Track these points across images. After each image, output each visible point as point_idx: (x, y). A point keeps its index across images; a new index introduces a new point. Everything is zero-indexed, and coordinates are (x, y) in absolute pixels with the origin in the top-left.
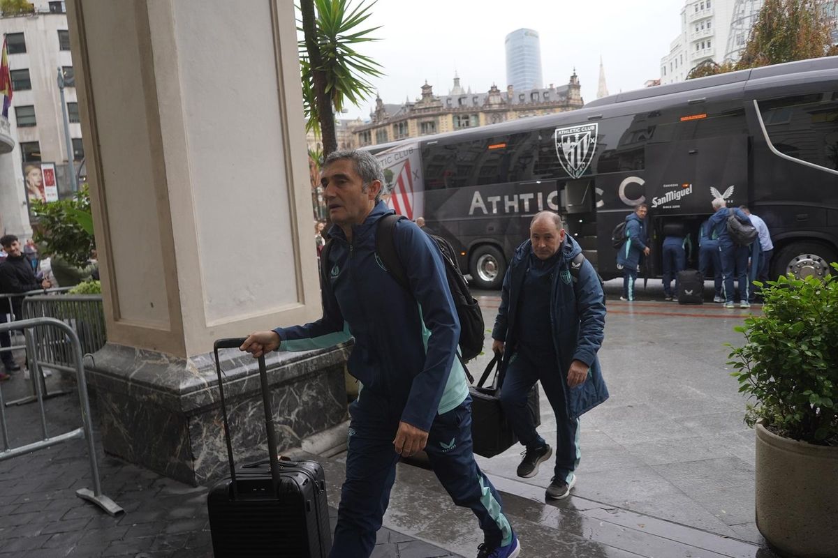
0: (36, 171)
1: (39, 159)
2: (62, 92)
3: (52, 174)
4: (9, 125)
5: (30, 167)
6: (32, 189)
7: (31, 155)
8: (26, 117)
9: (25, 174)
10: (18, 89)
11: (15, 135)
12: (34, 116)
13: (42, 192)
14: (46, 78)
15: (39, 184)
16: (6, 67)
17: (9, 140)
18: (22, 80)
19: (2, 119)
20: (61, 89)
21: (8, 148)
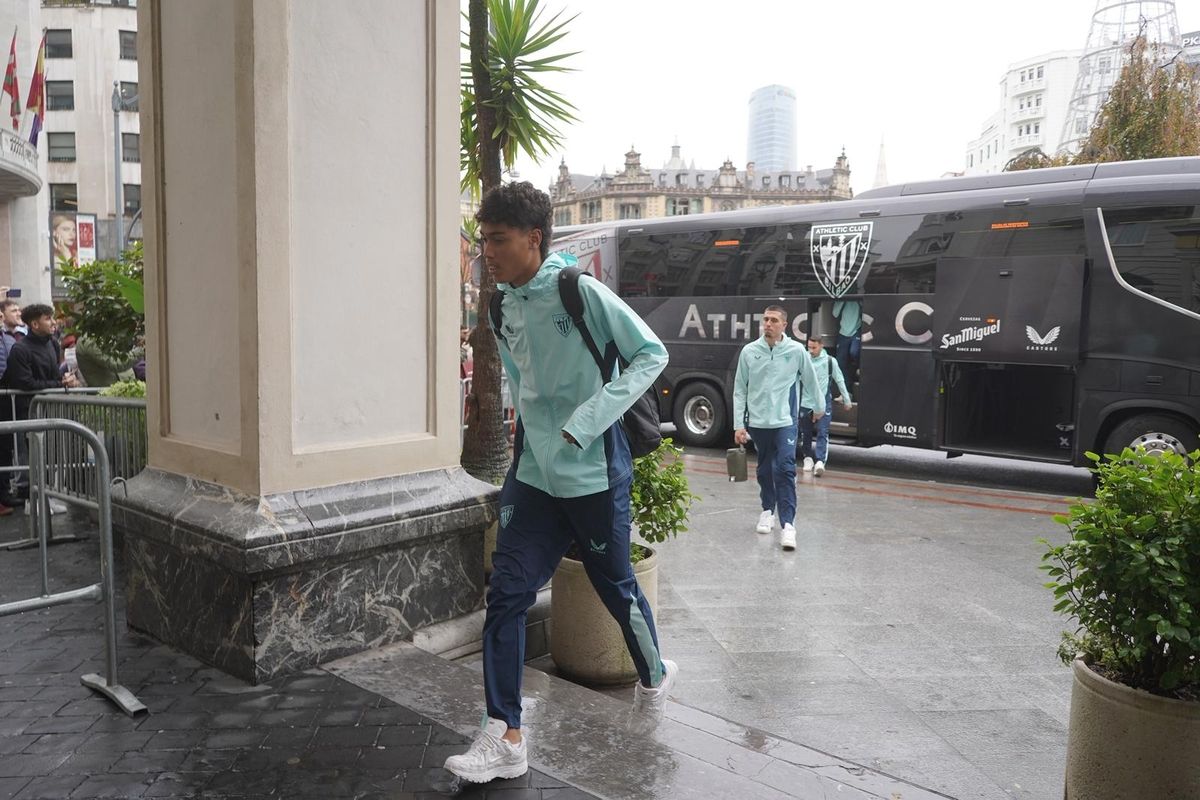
0: (69, 224)
1: (75, 208)
2: (116, 116)
3: (91, 231)
4: (37, 157)
5: (61, 218)
6: (59, 249)
7: (64, 201)
8: (62, 149)
9: (53, 227)
10: (54, 108)
11: (42, 171)
12: (74, 147)
13: (74, 255)
14: (96, 96)
15: (70, 243)
16: (41, 75)
17: (35, 179)
18: (62, 97)
19: (28, 147)
20: (116, 111)
21: (32, 189)
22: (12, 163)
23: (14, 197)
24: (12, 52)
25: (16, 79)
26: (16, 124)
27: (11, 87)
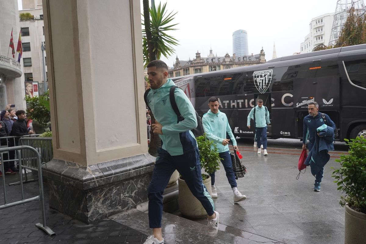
0: (30, 85)
1: (32, 80)
3: (37, 87)
4: (20, 66)
5: (28, 83)
6: (28, 92)
7: (29, 78)
8: (28, 63)
9: (26, 86)
10: (25, 51)
11: (22, 70)
12: (31, 62)
13: (32, 94)
14: (37, 47)
15: (31, 91)
16: (21, 41)
17: (20, 72)
18: (27, 47)
19: (17, 63)
20: (43, 51)
21: (19, 75)
22: (13, 68)
23: (14, 78)
24: (12, 35)
25: (13, 43)
26: (14, 56)
27: (12, 45)
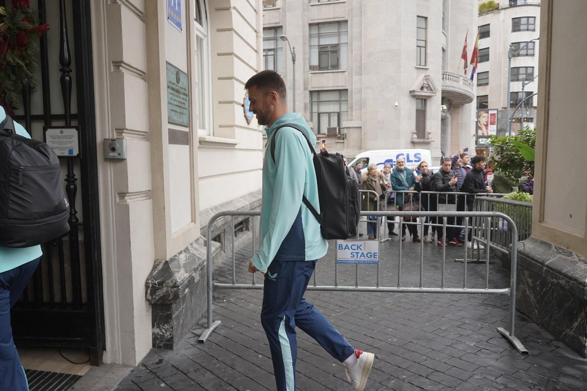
0: (486, 115)
1: (487, 107)
2: (510, 61)
3: (495, 116)
4: (473, 85)
5: (482, 112)
6: (481, 126)
7: (483, 104)
8: (483, 80)
9: (478, 116)
10: (481, 61)
11: (474, 91)
12: (488, 78)
13: (487, 129)
14: (499, 53)
15: (486, 123)
16: (477, 48)
17: (472, 95)
18: (482, 56)
19: (470, 81)
20: (510, 59)
21: (469, 100)
22: (464, 90)
23: (462, 104)
24: (466, 41)
25: (466, 52)
26: (465, 72)
27: (464, 56)
